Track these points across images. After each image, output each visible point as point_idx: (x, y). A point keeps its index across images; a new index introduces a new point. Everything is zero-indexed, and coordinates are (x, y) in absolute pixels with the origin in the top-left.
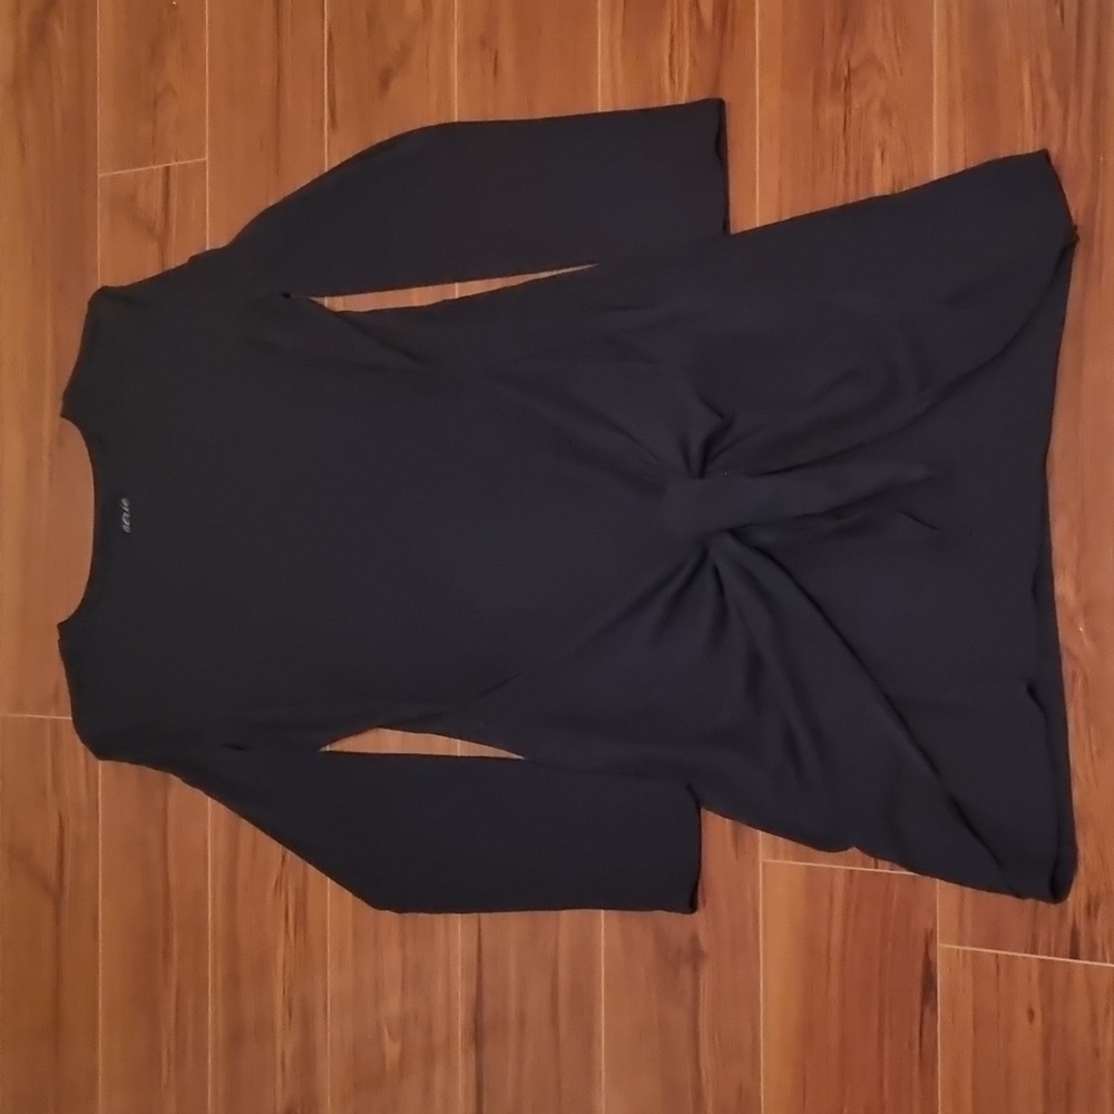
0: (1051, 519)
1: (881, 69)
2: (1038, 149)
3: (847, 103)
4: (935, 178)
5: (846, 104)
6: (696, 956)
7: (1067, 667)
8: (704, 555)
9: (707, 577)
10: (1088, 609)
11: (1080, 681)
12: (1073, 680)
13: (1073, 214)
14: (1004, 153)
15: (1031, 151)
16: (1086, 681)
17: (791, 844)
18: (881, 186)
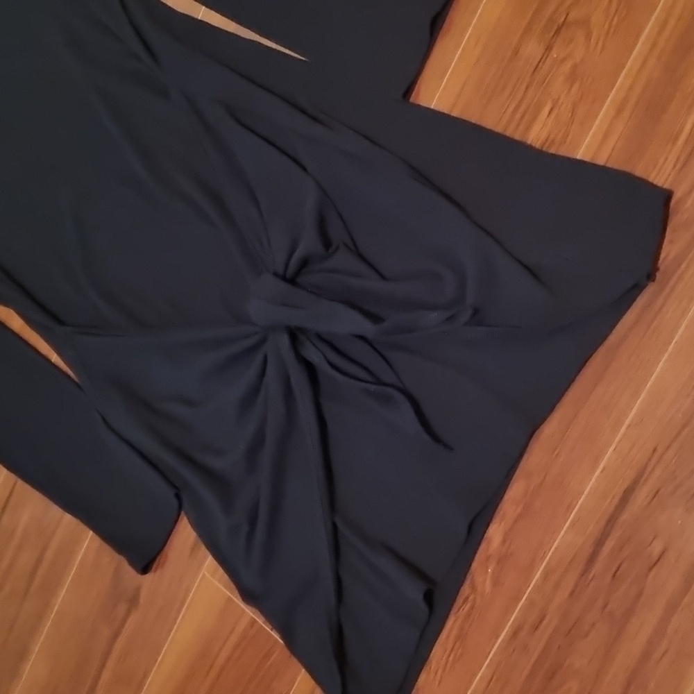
0: (514, 478)
1: (588, 36)
2: (665, 186)
3: (549, 48)
4: (578, 157)
5: (546, 50)
6: (133, 601)
7: (466, 589)
8: (263, 341)
9: (259, 358)
10: (502, 560)
11: (468, 606)
12: (463, 603)
13: (662, 256)
14: (639, 172)
15: (660, 184)
16: (472, 607)
17: (226, 577)
18: (536, 136)
